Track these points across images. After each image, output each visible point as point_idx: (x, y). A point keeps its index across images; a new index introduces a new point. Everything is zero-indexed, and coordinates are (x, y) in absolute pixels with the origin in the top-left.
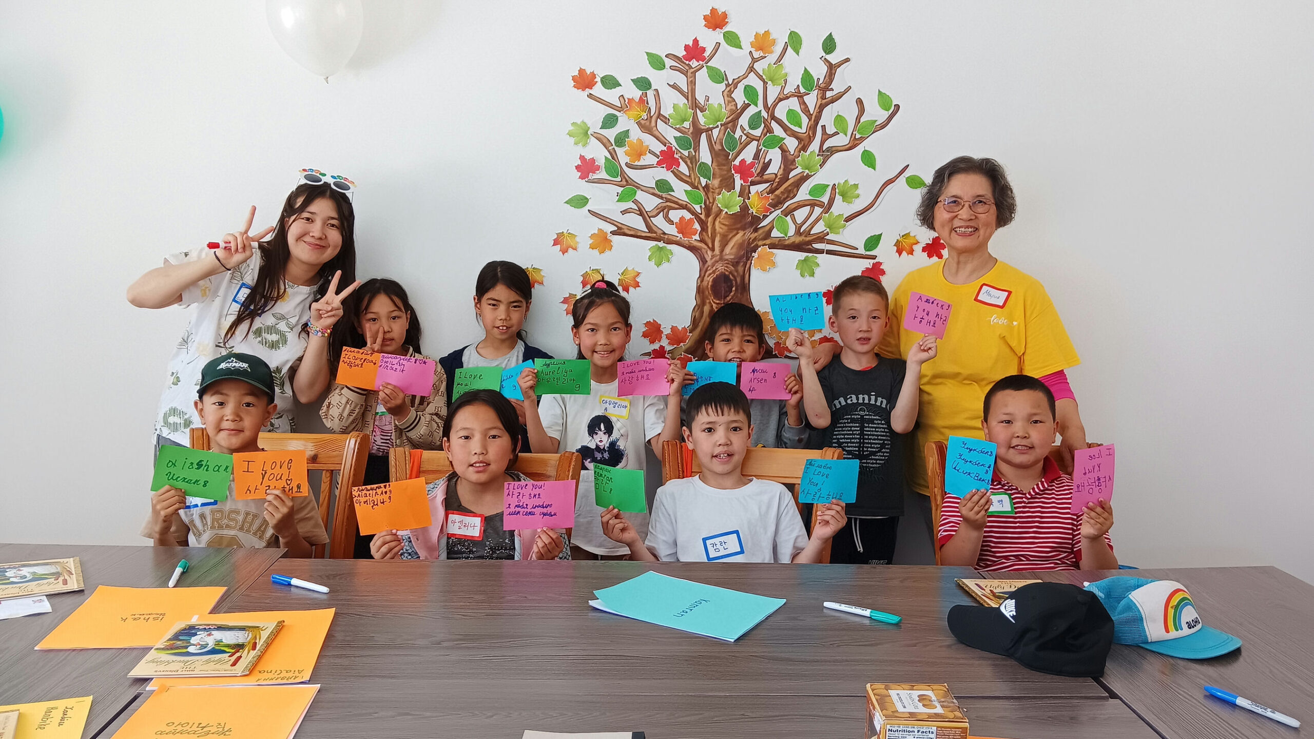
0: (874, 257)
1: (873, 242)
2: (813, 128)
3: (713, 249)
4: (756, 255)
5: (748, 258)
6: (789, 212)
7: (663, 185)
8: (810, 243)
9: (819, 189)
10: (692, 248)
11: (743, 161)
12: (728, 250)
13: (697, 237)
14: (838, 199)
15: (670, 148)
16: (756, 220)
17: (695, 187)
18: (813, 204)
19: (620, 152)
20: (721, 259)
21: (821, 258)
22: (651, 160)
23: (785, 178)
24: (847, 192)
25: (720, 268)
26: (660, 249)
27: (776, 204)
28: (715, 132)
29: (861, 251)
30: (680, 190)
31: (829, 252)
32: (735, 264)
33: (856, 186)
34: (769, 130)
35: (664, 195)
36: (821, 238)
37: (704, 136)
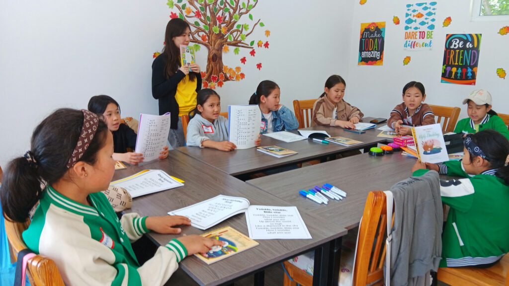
0: (252, 48)
1: (252, 43)
2: (237, 6)
3: (212, 45)
4: (223, 47)
5: (222, 48)
6: (231, 33)
7: (197, 23)
8: (237, 43)
9: (239, 26)
10: (205, 45)
11: (219, 16)
12: (216, 45)
13: (207, 41)
14: (244, 29)
15: (198, 11)
16: (223, 36)
17: (206, 24)
18: (238, 31)
19: (183, 11)
20: (214, 49)
21: (240, 48)
22: (192, 14)
23: (230, 22)
24: (245, 27)
25: (214, 52)
26: (197, 45)
27: (228, 31)
28: (211, 6)
29: (250, 46)
30: (202, 25)
31: (242, 46)
32: (218, 50)
33: (248, 25)
34: (225, 6)
35: (197, 27)
36: (240, 42)
37: (208, 7)
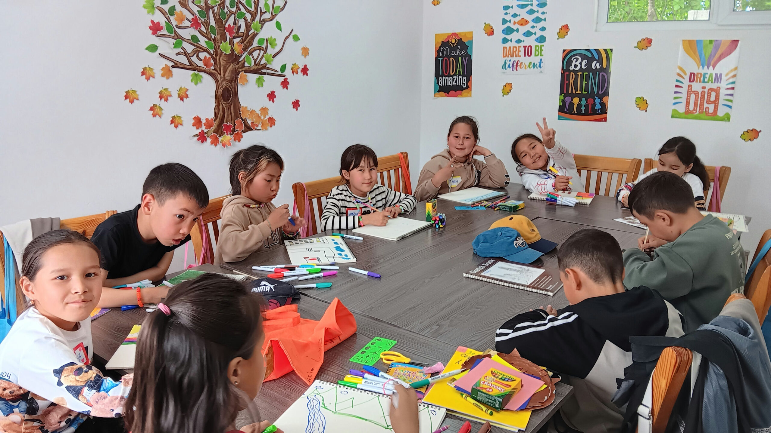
0: (284, 76)
1: (283, 68)
2: (256, 8)
3: (220, 74)
4: (239, 76)
5: (236, 78)
6: (250, 53)
7: (194, 38)
8: (260, 69)
9: (261, 41)
10: (210, 74)
11: (229, 25)
12: (227, 74)
13: (213, 68)
14: (269, 45)
15: (196, 17)
16: (238, 57)
17: (210, 40)
18: (260, 49)
19: (172, 18)
20: (225, 79)
21: (265, 77)
22: (187, 24)
23: (248, 35)
24: (270, 42)
25: (225, 84)
26: (196, 75)
27: (245, 49)
28: (216, 8)
29: (280, 73)
30: (203, 41)
31: (268, 74)
32: (230, 81)
33: (275, 39)
34: (239, 9)
35: (196, 44)
36: (265, 67)
37: (211, 10)
